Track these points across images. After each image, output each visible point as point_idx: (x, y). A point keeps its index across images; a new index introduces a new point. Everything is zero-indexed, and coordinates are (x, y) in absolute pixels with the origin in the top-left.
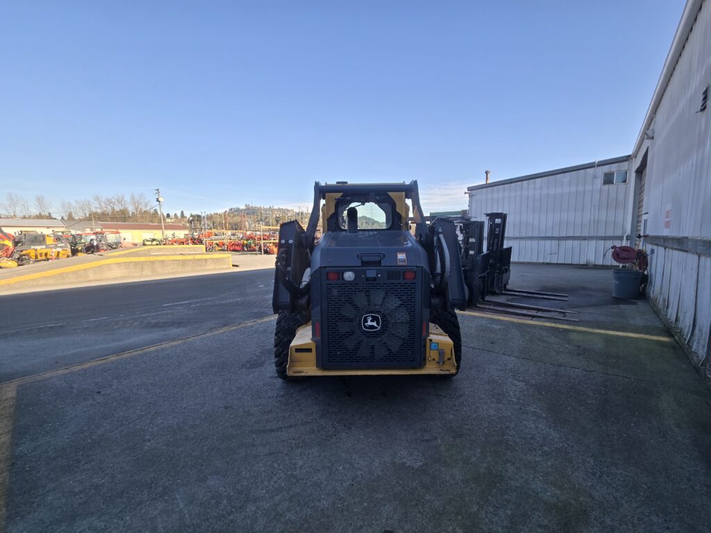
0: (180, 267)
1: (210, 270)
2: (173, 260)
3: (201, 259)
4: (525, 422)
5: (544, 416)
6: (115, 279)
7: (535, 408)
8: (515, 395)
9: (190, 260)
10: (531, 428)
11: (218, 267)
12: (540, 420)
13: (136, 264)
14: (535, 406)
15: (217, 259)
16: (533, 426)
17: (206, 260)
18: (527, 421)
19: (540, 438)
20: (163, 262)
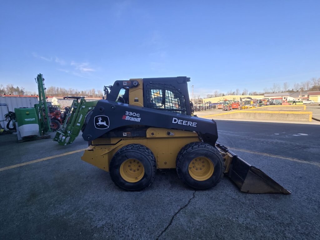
0: (269, 117)
1: (290, 121)
2: (266, 113)
3: (284, 114)
4: (69, 206)
5: (64, 217)
6: (238, 119)
7: (73, 216)
8: (90, 213)
9: (277, 114)
10: (64, 206)
11: (297, 119)
12: (64, 213)
13: (248, 113)
14: (74, 218)
15: (298, 114)
16: (65, 208)
17: (288, 115)
18: (69, 207)
19: (58, 206)
20: (260, 113)
